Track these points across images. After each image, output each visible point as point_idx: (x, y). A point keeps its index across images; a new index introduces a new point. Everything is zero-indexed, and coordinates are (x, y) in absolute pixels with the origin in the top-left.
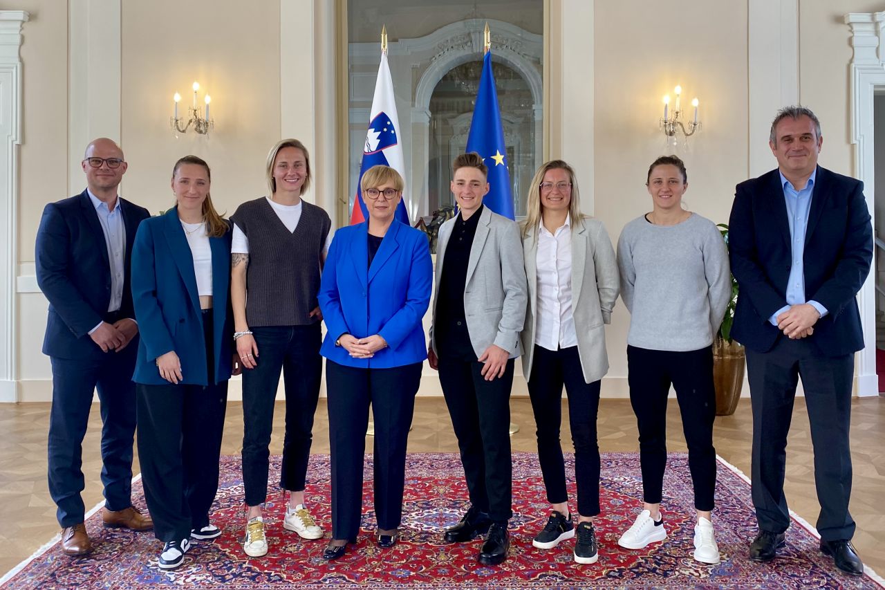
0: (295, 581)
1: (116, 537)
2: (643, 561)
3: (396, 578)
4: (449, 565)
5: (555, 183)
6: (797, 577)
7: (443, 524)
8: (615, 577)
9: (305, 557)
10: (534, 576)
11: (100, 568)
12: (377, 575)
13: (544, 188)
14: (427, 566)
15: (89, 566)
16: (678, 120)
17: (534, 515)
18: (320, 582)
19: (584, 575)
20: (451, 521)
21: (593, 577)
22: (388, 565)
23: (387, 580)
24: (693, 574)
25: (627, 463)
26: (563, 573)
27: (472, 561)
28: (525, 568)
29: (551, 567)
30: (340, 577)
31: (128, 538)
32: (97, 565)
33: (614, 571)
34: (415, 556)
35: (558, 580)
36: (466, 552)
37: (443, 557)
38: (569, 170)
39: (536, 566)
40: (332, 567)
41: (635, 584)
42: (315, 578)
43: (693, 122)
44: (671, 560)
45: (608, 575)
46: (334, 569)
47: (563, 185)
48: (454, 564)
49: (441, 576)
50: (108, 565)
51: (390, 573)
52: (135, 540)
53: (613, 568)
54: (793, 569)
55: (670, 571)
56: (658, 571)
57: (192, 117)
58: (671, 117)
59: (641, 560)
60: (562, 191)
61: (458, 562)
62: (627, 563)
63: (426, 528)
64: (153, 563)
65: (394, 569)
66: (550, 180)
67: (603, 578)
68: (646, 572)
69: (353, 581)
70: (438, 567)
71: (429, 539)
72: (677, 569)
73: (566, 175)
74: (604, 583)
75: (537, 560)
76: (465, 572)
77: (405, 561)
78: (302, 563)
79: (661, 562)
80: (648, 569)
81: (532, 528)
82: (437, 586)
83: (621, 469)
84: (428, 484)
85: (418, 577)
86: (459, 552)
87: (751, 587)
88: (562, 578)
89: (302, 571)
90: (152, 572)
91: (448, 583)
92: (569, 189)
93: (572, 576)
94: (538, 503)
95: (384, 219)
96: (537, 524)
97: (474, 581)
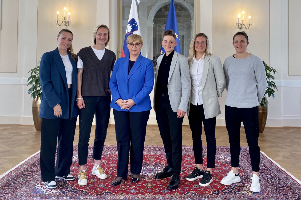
0: (92, 193)
1: (25, 175)
2: (227, 188)
3: (131, 193)
4: (152, 188)
5: (200, 42)
6: (287, 195)
7: (151, 172)
8: (216, 194)
9: (97, 184)
10: (184, 193)
11: (17, 187)
12: (124, 192)
13: (196, 44)
14: (143, 189)
15: (13, 186)
16: (243, 23)
17: (186, 169)
18: (101, 194)
19: (204, 193)
20: (154, 171)
21: (207, 194)
22: (128, 188)
23: (127, 194)
24: (246, 193)
25: (222, 150)
26: (196, 192)
27: (161, 187)
28: (181, 190)
29: (191, 190)
30: (109, 192)
31: (30, 176)
32: (16, 186)
33: (216, 192)
34: (139, 185)
35: (194, 195)
36: (159, 183)
37: (150, 185)
38: (206, 37)
39: (186, 189)
40: (107, 188)
41: (224, 197)
42: (100, 192)
43: (249, 24)
44: (238, 187)
45: (213, 193)
46: (107, 189)
47: (203, 43)
48: (154, 188)
49: (148, 192)
50: (21, 186)
51: (129, 191)
52: (32, 176)
53: (215, 190)
54: (285, 192)
55: (237, 192)
56: (232, 192)
57: (63, 20)
58: (241, 22)
59: (226, 188)
60: (203, 45)
61: (155, 187)
62: (220, 189)
63: (144, 174)
64: (38, 186)
65: (130, 189)
66: (198, 41)
67: (211, 194)
68: (228, 192)
69: (114, 194)
70: (148, 189)
71: (145, 178)
72: (240, 191)
73: (204, 39)
74: (212, 196)
75: (186, 187)
76: (158, 191)
77: (135, 186)
78: (95, 187)
79: (234, 188)
80: (229, 191)
81: (185, 174)
82: (147, 196)
83: (220, 152)
84: (146, 157)
85: (139, 193)
86: (156, 183)
87: (268, 199)
88: (195, 194)
89: (95, 190)
90: (37, 189)
91: (151, 195)
92: (205, 44)
93: (199, 193)
94: (188, 164)
95: (135, 55)
96: (187, 173)
97: (161, 195)
